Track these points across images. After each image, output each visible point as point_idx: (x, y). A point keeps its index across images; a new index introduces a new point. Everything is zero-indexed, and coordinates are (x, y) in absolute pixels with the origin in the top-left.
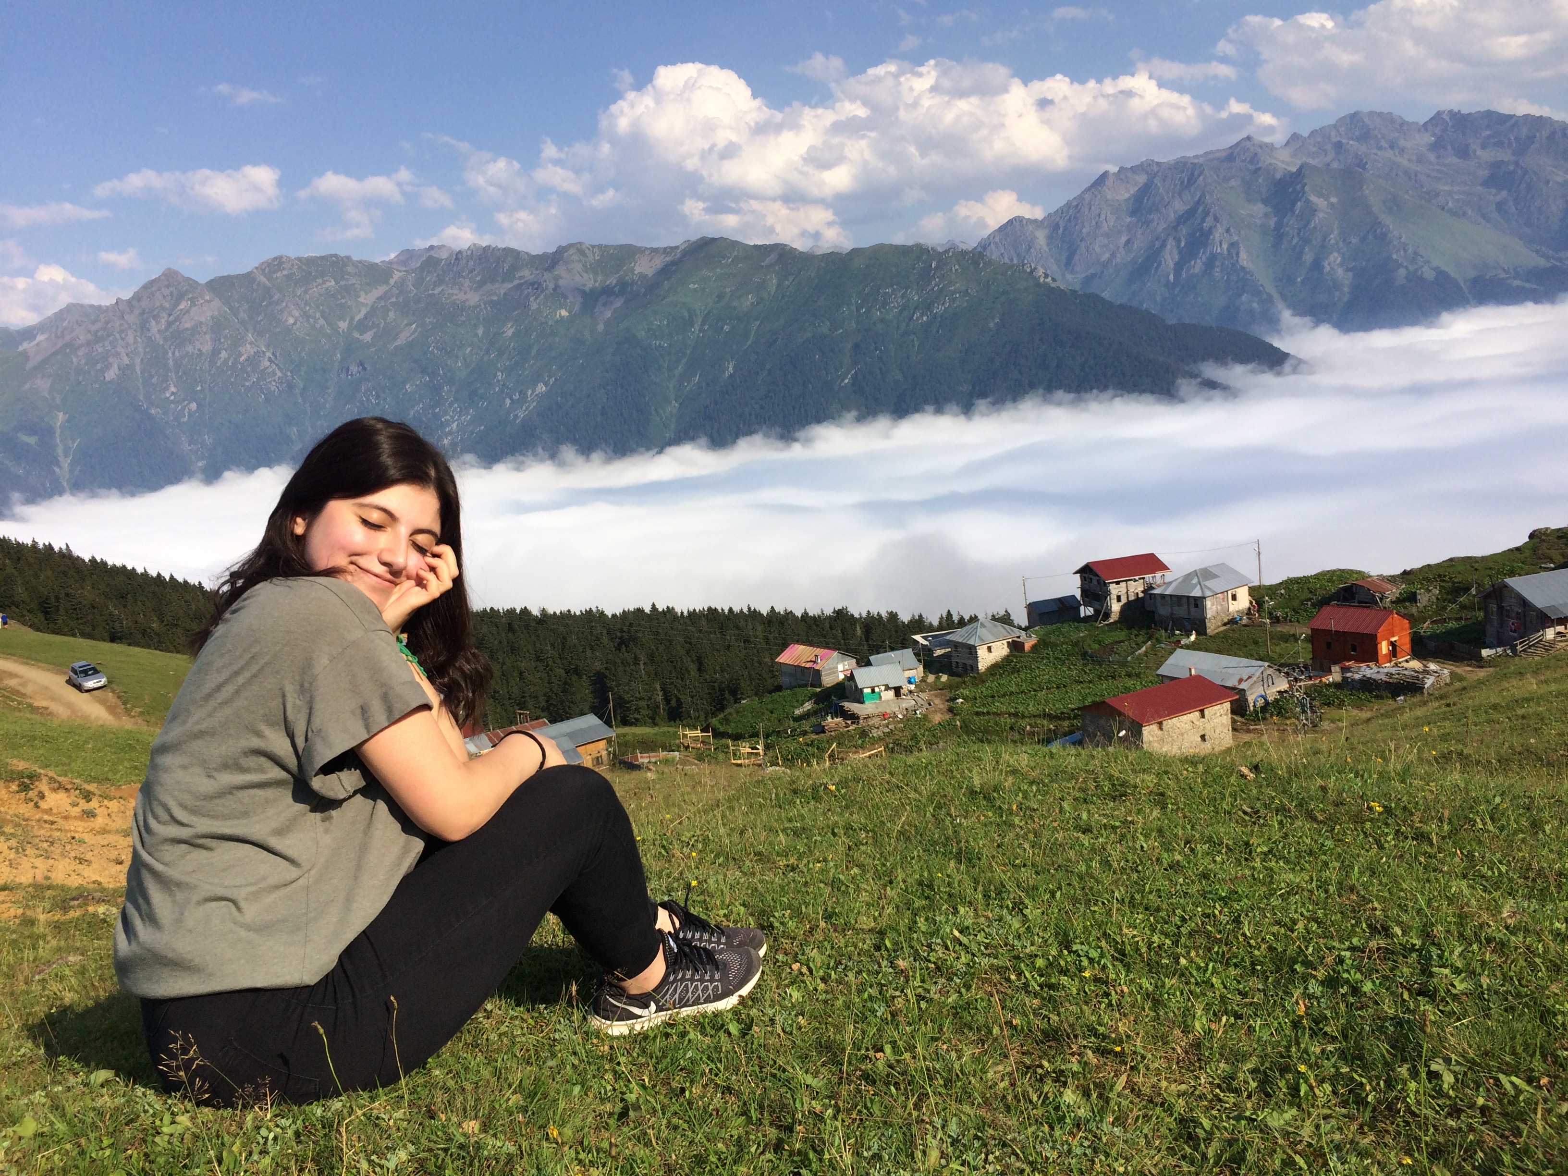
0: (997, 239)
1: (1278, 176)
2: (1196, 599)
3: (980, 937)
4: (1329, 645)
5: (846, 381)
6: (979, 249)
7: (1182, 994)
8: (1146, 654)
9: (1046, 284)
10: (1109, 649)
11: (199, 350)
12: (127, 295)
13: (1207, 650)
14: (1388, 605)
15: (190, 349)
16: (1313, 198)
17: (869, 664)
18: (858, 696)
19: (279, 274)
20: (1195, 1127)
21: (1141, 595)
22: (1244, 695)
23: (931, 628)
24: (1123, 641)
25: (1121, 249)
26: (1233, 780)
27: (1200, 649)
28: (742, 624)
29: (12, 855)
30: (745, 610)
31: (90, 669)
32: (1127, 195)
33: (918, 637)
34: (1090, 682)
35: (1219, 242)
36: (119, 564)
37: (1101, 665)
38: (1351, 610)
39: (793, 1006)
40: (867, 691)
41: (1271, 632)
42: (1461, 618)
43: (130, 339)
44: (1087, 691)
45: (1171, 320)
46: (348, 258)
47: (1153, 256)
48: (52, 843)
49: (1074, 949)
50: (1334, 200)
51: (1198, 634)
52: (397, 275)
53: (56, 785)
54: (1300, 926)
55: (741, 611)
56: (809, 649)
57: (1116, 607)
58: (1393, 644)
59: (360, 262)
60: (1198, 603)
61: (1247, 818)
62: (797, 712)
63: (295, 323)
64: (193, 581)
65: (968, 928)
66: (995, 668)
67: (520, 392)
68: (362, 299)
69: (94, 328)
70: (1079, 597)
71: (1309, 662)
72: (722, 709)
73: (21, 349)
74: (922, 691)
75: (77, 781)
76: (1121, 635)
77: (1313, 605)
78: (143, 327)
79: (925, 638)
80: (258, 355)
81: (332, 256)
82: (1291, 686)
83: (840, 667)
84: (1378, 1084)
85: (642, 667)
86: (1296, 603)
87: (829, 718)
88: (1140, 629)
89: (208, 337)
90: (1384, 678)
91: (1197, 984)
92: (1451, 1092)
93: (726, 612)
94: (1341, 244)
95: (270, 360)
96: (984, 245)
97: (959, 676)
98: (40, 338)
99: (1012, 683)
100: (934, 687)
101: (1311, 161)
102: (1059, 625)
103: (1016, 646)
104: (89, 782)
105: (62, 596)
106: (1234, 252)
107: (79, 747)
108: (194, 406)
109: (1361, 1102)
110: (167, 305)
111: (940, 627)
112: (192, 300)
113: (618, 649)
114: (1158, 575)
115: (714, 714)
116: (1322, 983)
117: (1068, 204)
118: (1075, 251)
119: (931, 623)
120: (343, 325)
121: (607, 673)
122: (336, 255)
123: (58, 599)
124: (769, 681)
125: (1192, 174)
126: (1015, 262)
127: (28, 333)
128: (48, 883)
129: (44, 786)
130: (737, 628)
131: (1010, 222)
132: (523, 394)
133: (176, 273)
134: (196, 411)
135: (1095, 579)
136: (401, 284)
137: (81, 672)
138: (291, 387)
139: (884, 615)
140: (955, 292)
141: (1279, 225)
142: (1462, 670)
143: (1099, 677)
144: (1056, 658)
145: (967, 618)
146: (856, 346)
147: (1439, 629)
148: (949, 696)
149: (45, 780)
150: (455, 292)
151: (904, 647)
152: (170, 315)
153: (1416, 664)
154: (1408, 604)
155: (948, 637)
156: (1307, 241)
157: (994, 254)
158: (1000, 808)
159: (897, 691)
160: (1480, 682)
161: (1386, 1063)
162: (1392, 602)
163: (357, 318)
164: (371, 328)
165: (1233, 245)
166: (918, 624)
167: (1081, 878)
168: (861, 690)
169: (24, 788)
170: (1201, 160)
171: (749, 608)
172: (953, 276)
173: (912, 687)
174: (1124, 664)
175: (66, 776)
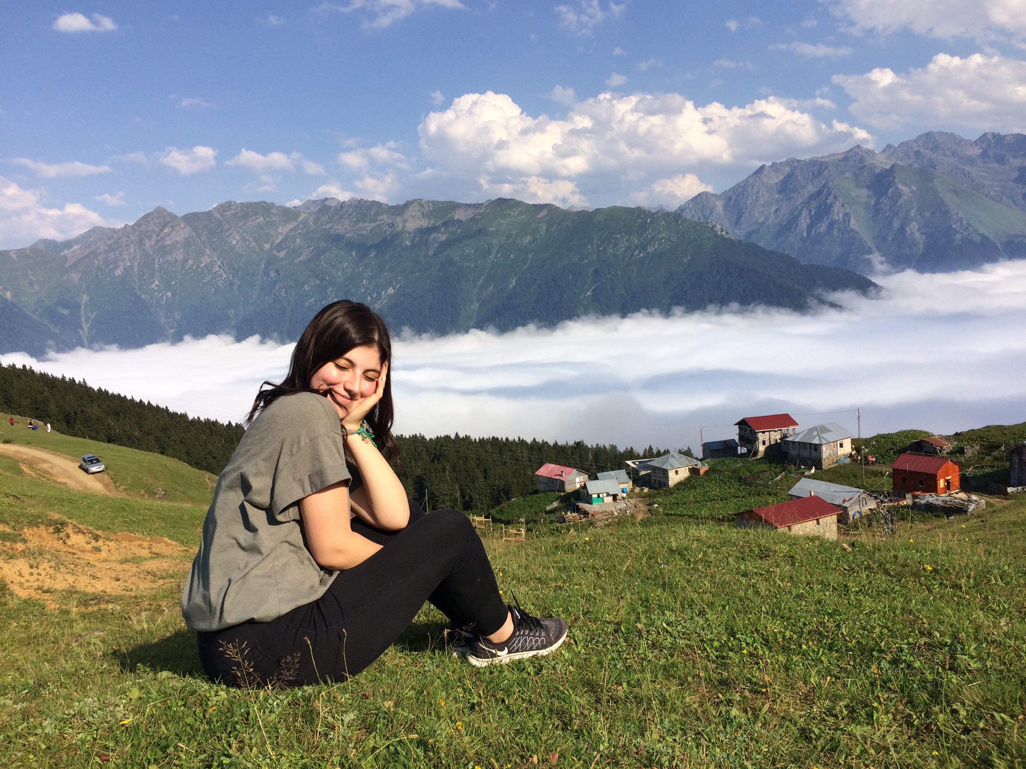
0: (691, 206)
1: (877, 171)
2: (816, 445)
3: (679, 628)
4: (904, 480)
5: (589, 293)
6: (679, 212)
7: (803, 664)
8: (781, 480)
9: (723, 236)
10: (757, 476)
11: (175, 259)
12: (131, 223)
13: (822, 480)
14: (945, 455)
15: (169, 258)
16: (900, 186)
17: (596, 478)
18: (588, 500)
19: (228, 213)
20: (810, 733)
21: (779, 441)
22: (847, 510)
23: (638, 457)
24: (766, 471)
25: (772, 215)
26: (837, 551)
27: (817, 479)
28: (515, 448)
29: (52, 571)
30: (517, 440)
31: (95, 460)
32: (777, 180)
33: (629, 462)
34: (743, 497)
35: (837, 212)
36: (116, 393)
37: (750, 486)
38: (920, 457)
39: (566, 661)
40: (595, 496)
41: (865, 470)
42: (994, 466)
43: (132, 250)
44: (741, 503)
45: (803, 262)
46: (273, 204)
47: (793, 220)
48: (76, 566)
49: (737, 636)
50: (914, 188)
51: (816, 469)
52: (303, 216)
53: (77, 530)
54: (877, 630)
55: (514, 440)
56: (558, 467)
57: (762, 448)
58: (947, 481)
59: (280, 207)
60: (817, 448)
61: (846, 572)
62: (548, 508)
63: (237, 244)
64: (162, 406)
65: (672, 622)
66: (680, 485)
67: (378, 293)
68: (280, 230)
69: (109, 242)
70: (737, 440)
71: (891, 491)
72: (499, 503)
73: (62, 254)
74: (632, 498)
75: (90, 528)
76: (765, 467)
77: (894, 453)
78: (141, 243)
79: (634, 463)
80: (212, 263)
81: (262, 202)
82: (878, 506)
83: (578, 480)
84: (921, 715)
85: (448, 474)
86: (883, 451)
87: (569, 513)
88: (778, 463)
89: (181, 251)
90: (941, 503)
91: (813, 660)
92: (965, 721)
93: (504, 440)
94: (918, 217)
95: (219, 266)
96: (682, 209)
97: (656, 489)
98: (76, 247)
99: (691, 496)
100: (639, 495)
101: (899, 162)
102: (724, 458)
103: (694, 471)
104: (97, 529)
105: (79, 412)
106: (847, 219)
107: (90, 507)
108: (169, 294)
109: (910, 724)
110: (156, 230)
111: (645, 457)
112: (173, 227)
113: (433, 461)
114: (791, 428)
115: (493, 507)
116: (889, 662)
117: (738, 185)
118: (741, 216)
119: (638, 454)
120: (267, 246)
121: (425, 477)
122: (265, 202)
123: (76, 413)
124: (531, 487)
125: (820, 168)
126: (702, 220)
127: (68, 244)
128: (74, 590)
129: (69, 530)
130: (511, 451)
131: (700, 195)
132: (379, 293)
133: (164, 210)
134: (171, 297)
135: (748, 429)
136: (305, 222)
137: (89, 461)
138: (231, 284)
139: (608, 446)
140: (662, 239)
141: (877, 204)
142: (994, 500)
143: (750, 494)
144: (721, 480)
145: (662, 451)
146: (596, 271)
147: (979, 472)
148: (648, 502)
149: (70, 526)
150: (339, 227)
151: (620, 469)
152: (158, 236)
153: (962, 495)
154: (958, 455)
155: (649, 463)
156: (896, 214)
157: (688, 215)
158: (689, 560)
159: (615, 497)
160: (1005, 508)
161: (926, 704)
162: (948, 453)
163: (276, 242)
164: (285, 249)
165: (846, 215)
166: (630, 454)
167: (741, 600)
168: (591, 495)
169: (58, 531)
170: (827, 160)
171: (519, 439)
172: (661, 229)
173: (625, 495)
174: (766, 486)
175: (83, 524)
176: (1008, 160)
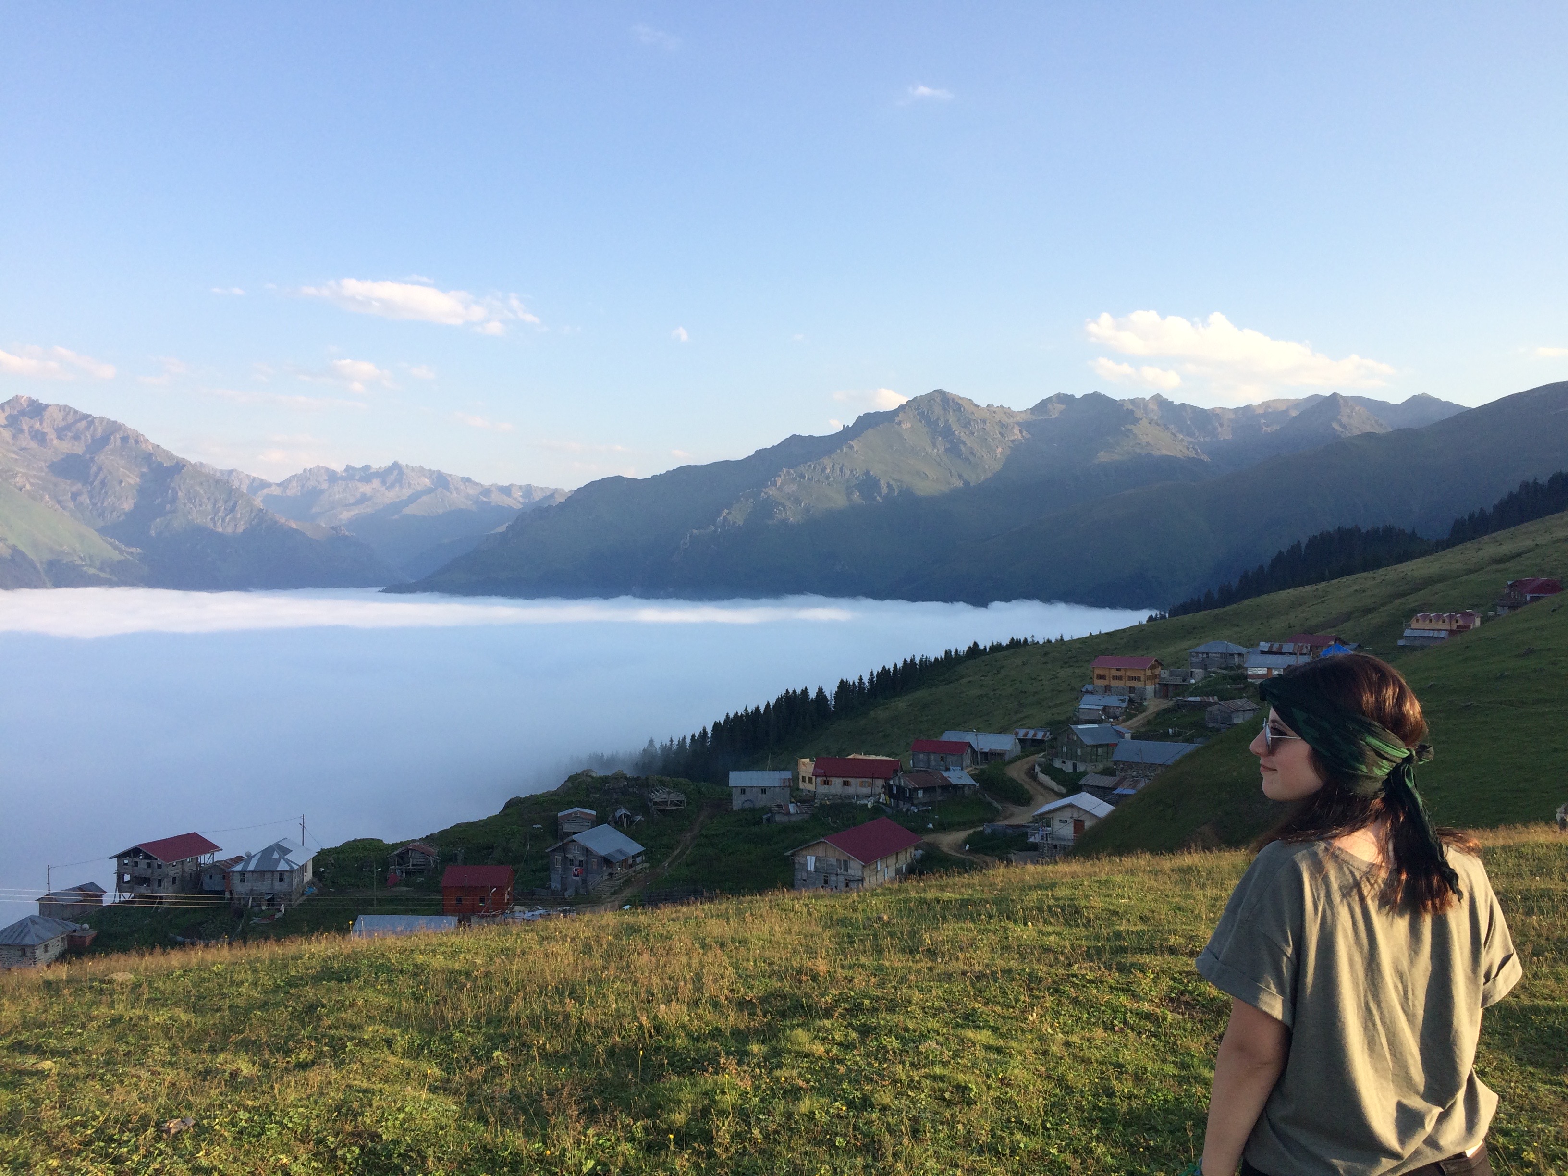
4: (459, 900)
103: (73, 942)
135: (143, 862)
176: (52, 440)
